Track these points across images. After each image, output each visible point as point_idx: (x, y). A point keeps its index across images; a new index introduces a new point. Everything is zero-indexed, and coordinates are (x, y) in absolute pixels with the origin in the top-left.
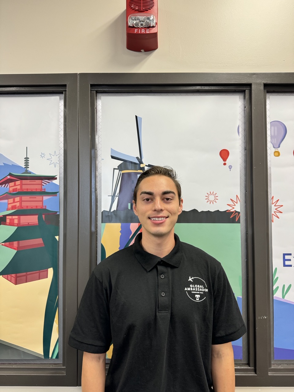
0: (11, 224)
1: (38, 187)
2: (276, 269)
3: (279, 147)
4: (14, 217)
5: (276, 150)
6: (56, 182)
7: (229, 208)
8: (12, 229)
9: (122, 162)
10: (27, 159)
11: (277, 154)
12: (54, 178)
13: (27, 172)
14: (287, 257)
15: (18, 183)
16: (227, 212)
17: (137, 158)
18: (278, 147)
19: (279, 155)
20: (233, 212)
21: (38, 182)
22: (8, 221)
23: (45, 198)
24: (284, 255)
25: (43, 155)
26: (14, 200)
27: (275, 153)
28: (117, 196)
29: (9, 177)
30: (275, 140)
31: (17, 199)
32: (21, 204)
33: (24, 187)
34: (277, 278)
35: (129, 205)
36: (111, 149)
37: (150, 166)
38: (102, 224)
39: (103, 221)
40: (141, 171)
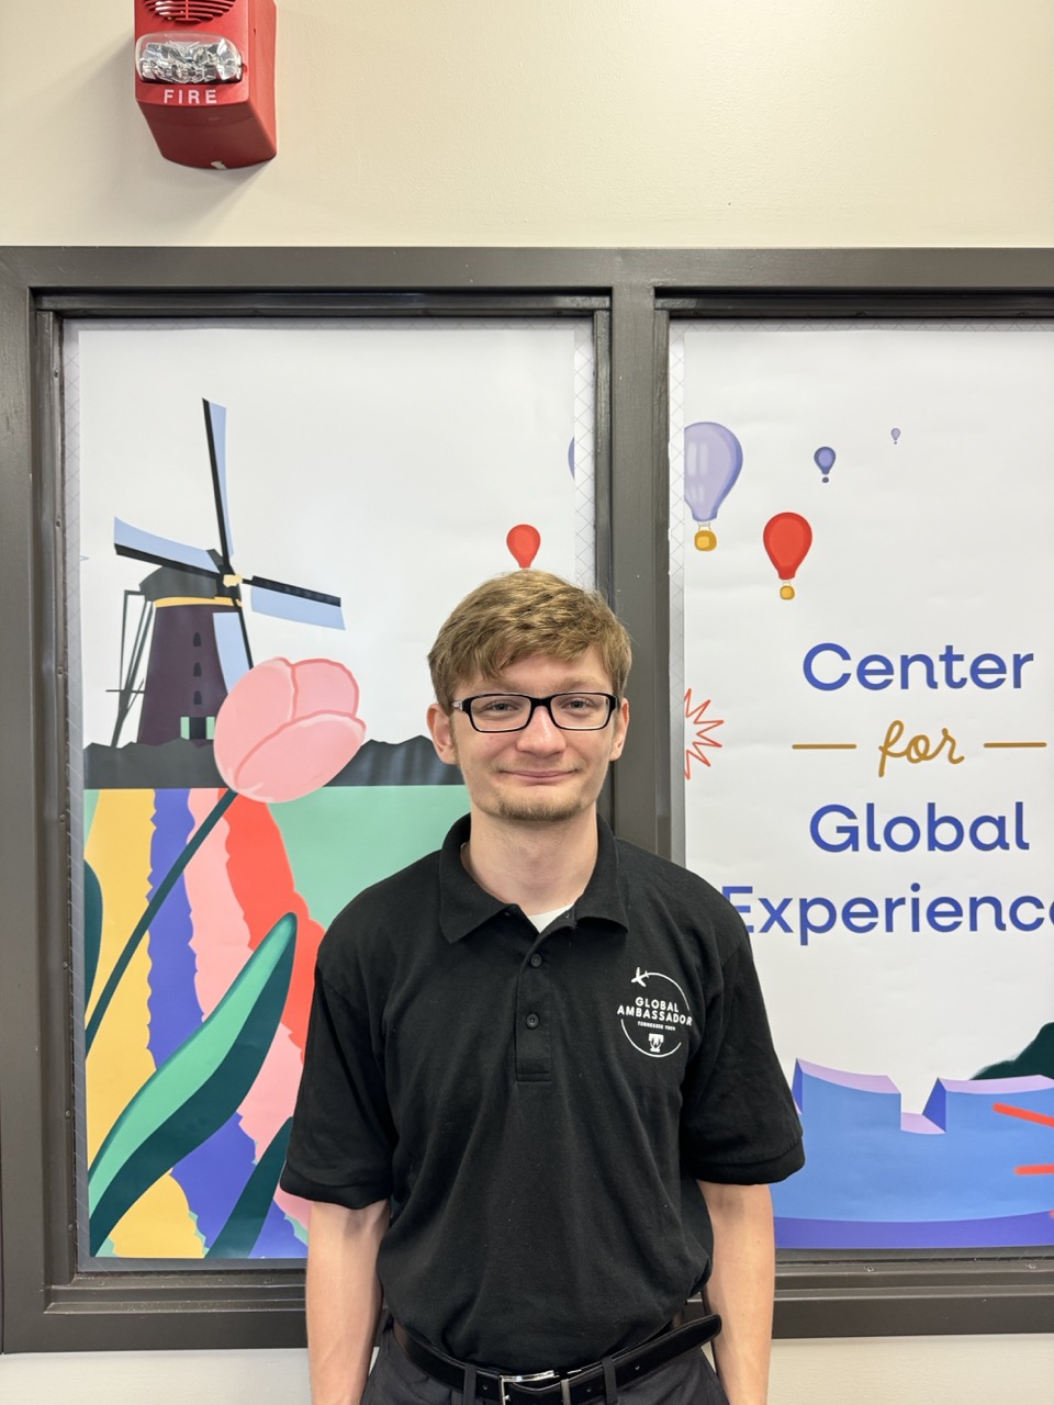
3: (714, 516)
5: (703, 529)
9: (156, 567)
11: (707, 541)
14: (736, 899)
17: (212, 553)
18: (709, 515)
19: (713, 543)
27: (700, 539)
28: (138, 693)
30: (701, 490)
35: (185, 722)
36: (116, 519)
37: (258, 582)
38: (88, 792)
39: (94, 782)
40: (228, 602)
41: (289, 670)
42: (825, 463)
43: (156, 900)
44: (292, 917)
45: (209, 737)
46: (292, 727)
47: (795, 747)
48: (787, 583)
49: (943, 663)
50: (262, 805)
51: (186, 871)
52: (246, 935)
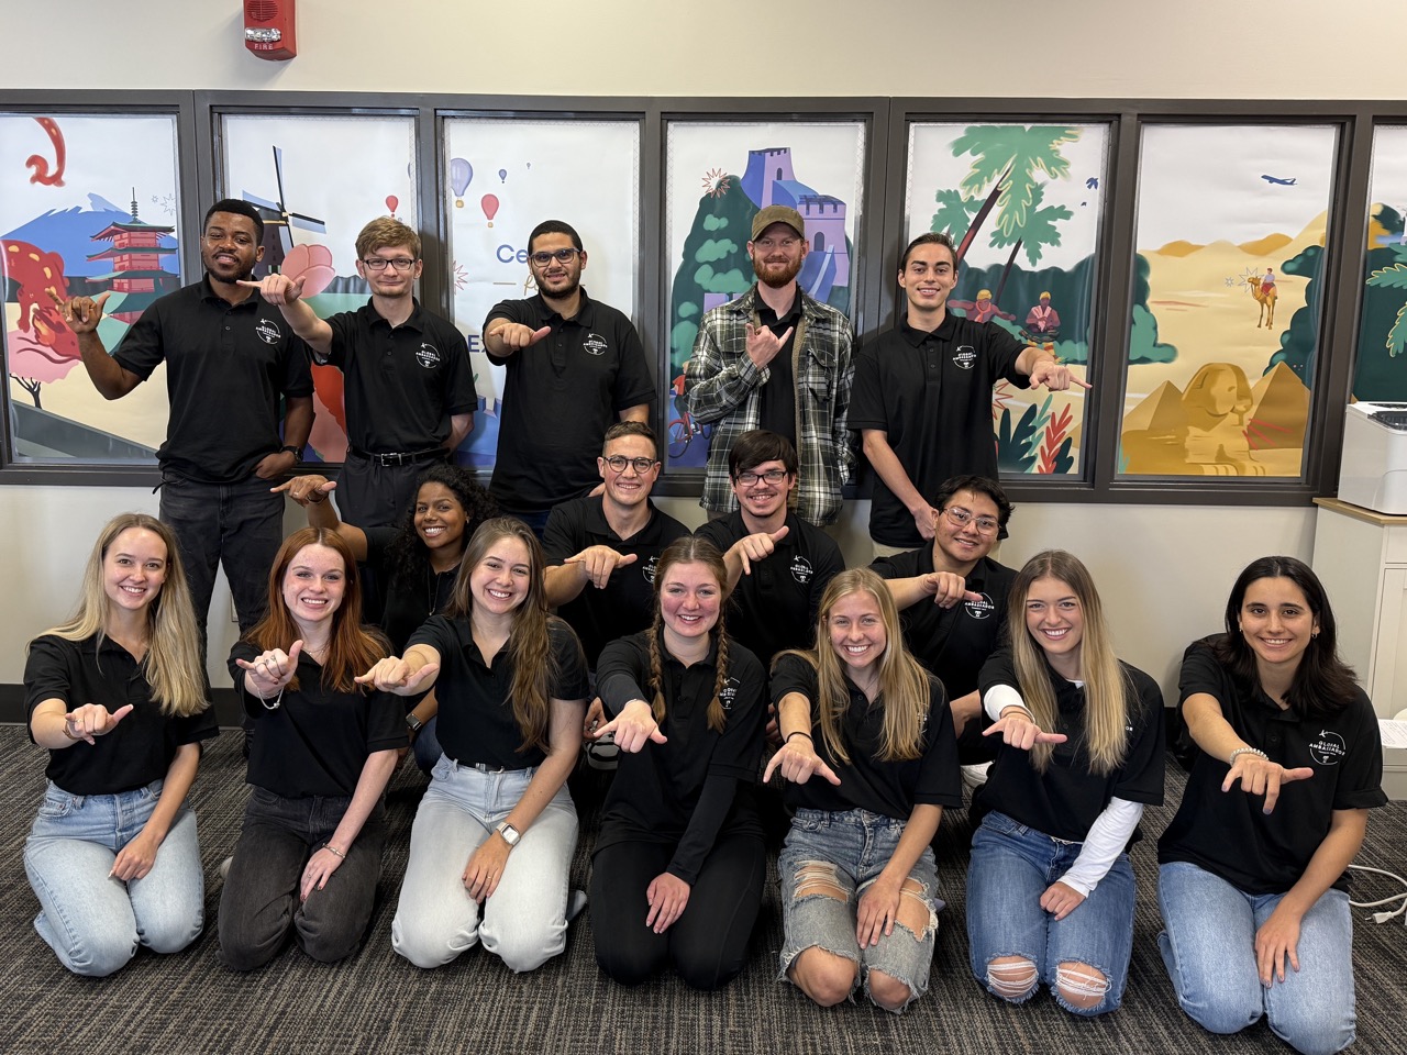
0: (120, 289)
1: (151, 241)
3: (463, 194)
4: (123, 281)
5: (459, 199)
6: (174, 235)
8: (122, 296)
10: (134, 204)
11: (461, 204)
12: (170, 230)
13: (135, 221)
14: (473, 339)
15: (125, 235)
17: (278, 204)
18: (461, 194)
19: (463, 205)
21: (152, 234)
22: (116, 286)
23: (161, 256)
25: (155, 199)
26: (122, 258)
27: (458, 203)
29: (112, 227)
30: (458, 185)
31: (126, 257)
32: (131, 263)
33: (134, 241)
36: (244, 191)
37: (294, 215)
40: (284, 222)
41: (306, 249)
42: (503, 176)
46: (309, 270)
47: (494, 283)
48: (490, 221)
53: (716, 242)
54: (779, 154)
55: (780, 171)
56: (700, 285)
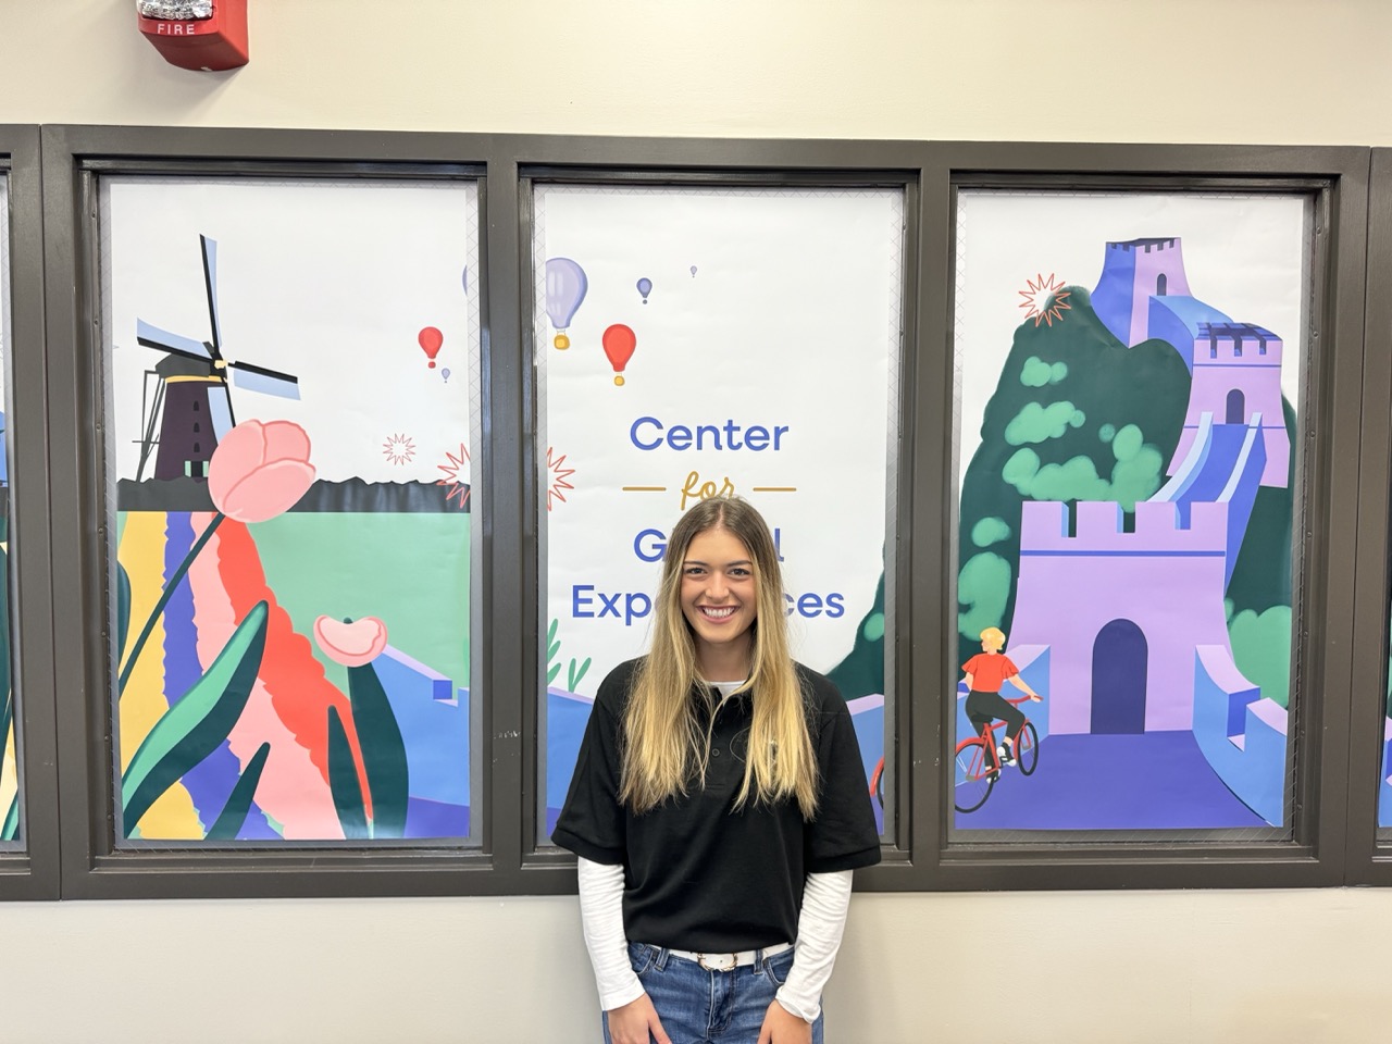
2: (556, 622)
3: (568, 325)
5: (560, 334)
7: (443, 476)
9: (168, 354)
11: (563, 343)
14: (582, 594)
16: (438, 484)
17: (207, 344)
18: (564, 324)
19: (567, 345)
20: (452, 486)
24: (577, 589)
27: (558, 341)
28: (155, 443)
30: (559, 306)
34: (559, 642)
35: (188, 464)
36: (139, 320)
37: (239, 365)
38: (120, 513)
39: (123, 507)
40: (218, 379)
41: (260, 429)
42: (645, 291)
43: (169, 590)
44: (266, 604)
45: (205, 475)
46: (264, 469)
47: (625, 489)
48: (619, 374)
49: (726, 432)
50: (242, 525)
51: (191, 569)
52: (232, 615)
53: (1045, 406)
54: (1161, 248)
55: (1162, 280)
56: (1013, 488)
